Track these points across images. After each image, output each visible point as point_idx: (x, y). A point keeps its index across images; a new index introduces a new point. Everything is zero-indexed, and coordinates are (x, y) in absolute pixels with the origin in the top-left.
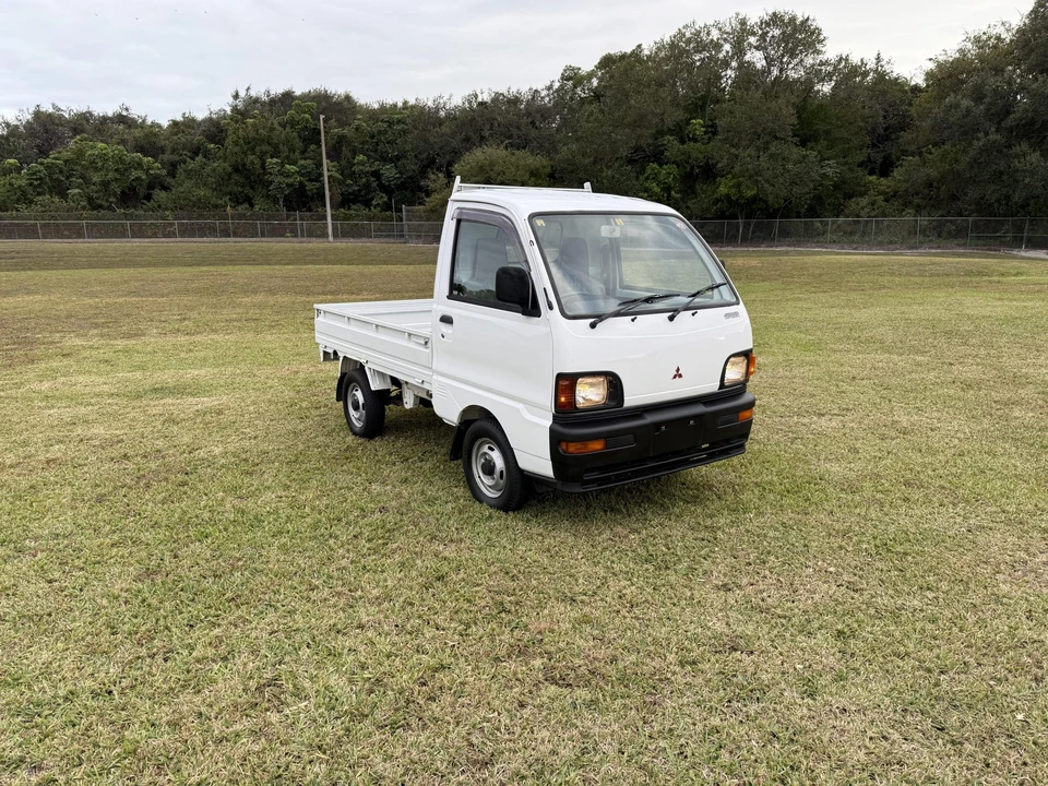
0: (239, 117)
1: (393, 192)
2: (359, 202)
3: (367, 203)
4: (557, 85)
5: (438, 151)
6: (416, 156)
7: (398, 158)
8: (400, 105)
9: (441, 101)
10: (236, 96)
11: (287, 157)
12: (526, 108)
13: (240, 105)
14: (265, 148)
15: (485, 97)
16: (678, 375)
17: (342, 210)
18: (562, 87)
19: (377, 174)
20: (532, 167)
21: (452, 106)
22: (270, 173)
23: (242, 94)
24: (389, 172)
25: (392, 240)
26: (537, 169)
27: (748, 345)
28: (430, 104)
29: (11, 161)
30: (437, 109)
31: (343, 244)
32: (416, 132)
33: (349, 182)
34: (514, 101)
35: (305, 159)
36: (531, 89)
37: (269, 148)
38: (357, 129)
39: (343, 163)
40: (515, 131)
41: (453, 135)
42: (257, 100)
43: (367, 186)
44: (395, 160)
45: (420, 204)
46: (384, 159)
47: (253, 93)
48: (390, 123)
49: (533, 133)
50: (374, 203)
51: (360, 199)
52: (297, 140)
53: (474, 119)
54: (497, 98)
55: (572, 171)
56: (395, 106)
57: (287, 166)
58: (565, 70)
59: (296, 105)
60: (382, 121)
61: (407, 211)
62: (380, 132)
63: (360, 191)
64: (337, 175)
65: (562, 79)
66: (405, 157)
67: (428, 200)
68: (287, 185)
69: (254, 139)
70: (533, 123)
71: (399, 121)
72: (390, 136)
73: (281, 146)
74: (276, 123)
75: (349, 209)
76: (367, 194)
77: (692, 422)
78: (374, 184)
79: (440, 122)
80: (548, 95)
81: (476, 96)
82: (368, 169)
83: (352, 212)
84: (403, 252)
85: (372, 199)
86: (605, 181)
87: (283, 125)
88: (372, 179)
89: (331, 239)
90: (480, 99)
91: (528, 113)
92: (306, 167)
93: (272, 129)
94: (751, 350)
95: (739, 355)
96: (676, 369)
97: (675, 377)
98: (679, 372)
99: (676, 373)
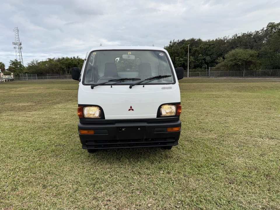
0: (171, 47)
1: (209, 64)
2: (199, 67)
3: (201, 67)
4: (265, 29)
5: (223, 51)
6: (216, 53)
7: (211, 54)
8: (215, 40)
9: (226, 38)
10: (171, 42)
11: (181, 57)
12: (253, 37)
13: (172, 44)
14: (176, 54)
15: (240, 35)
16: (131, 109)
17: (194, 69)
18: (267, 30)
19: (204, 59)
20: (251, 54)
21: (229, 39)
22: (176, 61)
23: (172, 42)
24: (208, 58)
25: (205, 77)
26: (253, 54)
27: (178, 100)
28: (222, 39)
29: (122, 61)
30: (224, 40)
31: (191, 78)
32: (217, 47)
33: (197, 62)
34: (250, 35)
35: (185, 57)
36: (256, 31)
37: (177, 54)
38: (200, 48)
39: (196, 57)
40: (248, 44)
41: (228, 47)
42: (176, 43)
43: (202, 63)
44: (210, 55)
45: (214, 66)
46: (207, 55)
47: (175, 41)
48: (210, 45)
49: (255, 44)
50: (203, 67)
51: (199, 66)
52: (184, 52)
53: (235, 42)
54: (244, 35)
55: (266, 54)
56: (213, 40)
57: (181, 59)
58: (269, 24)
59: (185, 43)
60: (208, 45)
61: (211, 69)
62: (206, 48)
63: (199, 64)
64: (193, 60)
65: (267, 27)
66: (213, 54)
67: (217, 65)
68: (180, 64)
69: (173, 52)
70: (255, 41)
71: (212, 45)
72: (210, 48)
73: (180, 54)
74: (179, 48)
75: (196, 69)
76: (201, 65)
77: (139, 129)
78: (204, 62)
79: (225, 43)
80: (262, 32)
81: (237, 35)
82: (202, 58)
83: (196, 70)
84: (207, 80)
85: (202, 66)
86: (277, 57)
87: (181, 48)
88: (203, 61)
89: (188, 77)
90: (238, 36)
91: (254, 38)
92: (185, 59)
93: (178, 50)
94: (179, 103)
95: (169, 104)
96: (130, 107)
97: (130, 110)
98: (132, 108)
99: (130, 108)
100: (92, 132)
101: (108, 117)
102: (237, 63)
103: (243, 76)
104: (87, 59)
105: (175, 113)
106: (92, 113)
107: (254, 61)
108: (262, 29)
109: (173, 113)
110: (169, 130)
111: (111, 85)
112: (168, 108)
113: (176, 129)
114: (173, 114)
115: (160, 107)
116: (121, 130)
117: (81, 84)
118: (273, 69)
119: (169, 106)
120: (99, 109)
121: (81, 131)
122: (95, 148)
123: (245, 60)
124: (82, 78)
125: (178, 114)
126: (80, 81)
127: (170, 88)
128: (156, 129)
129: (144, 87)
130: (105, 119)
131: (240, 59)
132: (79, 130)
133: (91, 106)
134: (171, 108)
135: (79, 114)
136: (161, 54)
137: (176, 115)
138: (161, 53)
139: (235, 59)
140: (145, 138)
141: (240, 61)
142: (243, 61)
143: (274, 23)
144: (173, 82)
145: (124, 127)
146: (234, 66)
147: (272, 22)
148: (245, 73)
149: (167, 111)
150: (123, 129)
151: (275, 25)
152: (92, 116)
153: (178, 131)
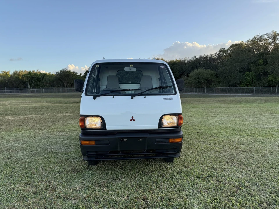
4: (218, 53)
8: (175, 60)
9: (186, 59)
12: (209, 59)
15: (198, 57)
21: (189, 60)
26: (212, 74)
28: (183, 60)
30: (185, 61)
32: (179, 66)
34: (206, 58)
36: (210, 54)
40: (206, 65)
41: (189, 67)
49: (211, 65)
53: (195, 62)
54: (201, 57)
58: (220, 49)
65: (219, 51)
70: (211, 63)
71: (175, 64)
77: (141, 140)
80: (215, 56)
81: (195, 57)
94: (181, 114)
95: (170, 115)
96: (132, 117)
97: (131, 120)
98: (133, 119)
99: (132, 119)
100: (93, 143)
101: (109, 127)
102: (200, 81)
103: (205, 92)
104: (90, 71)
105: (176, 124)
106: (93, 123)
107: (213, 80)
108: (216, 53)
109: (174, 123)
110: (171, 141)
111: (113, 96)
112: (170, 119)
113: (178, 140)
114: (175, 125)
115: (161, 118)
116: (122, 141)
117: (83, 94)
118: (229, 86)
119: (171, 117)
120: (101, 120)
121: (83, 141)
122: (95, 159)
123: (207, 78)
124: (84, 89)
125: (179, 125)
126: (83, 92)
127: (171, 99)
128: (158, 140)
129: (145, 97)
130: (106, 129)
131: (203, 78)
132: (80, 140)
133: (93, 117)
134: (172, 119)
135: (81, 124)
136: (162, 67)
137: (177, 126)
138: (162, 65)
139: (198, 78)
140: (146, 149)
141: (203, 79)
142: (205, 79)
143: (224, 48)
144: (174, 93)
145: (125, 138)
146: (197, 83)
147: (223, 48)
148: (207, 90)
149: (169, 122)
150: (125, 140)
151: (226, 51)
152: (93, 127)
153: (179, 142)
